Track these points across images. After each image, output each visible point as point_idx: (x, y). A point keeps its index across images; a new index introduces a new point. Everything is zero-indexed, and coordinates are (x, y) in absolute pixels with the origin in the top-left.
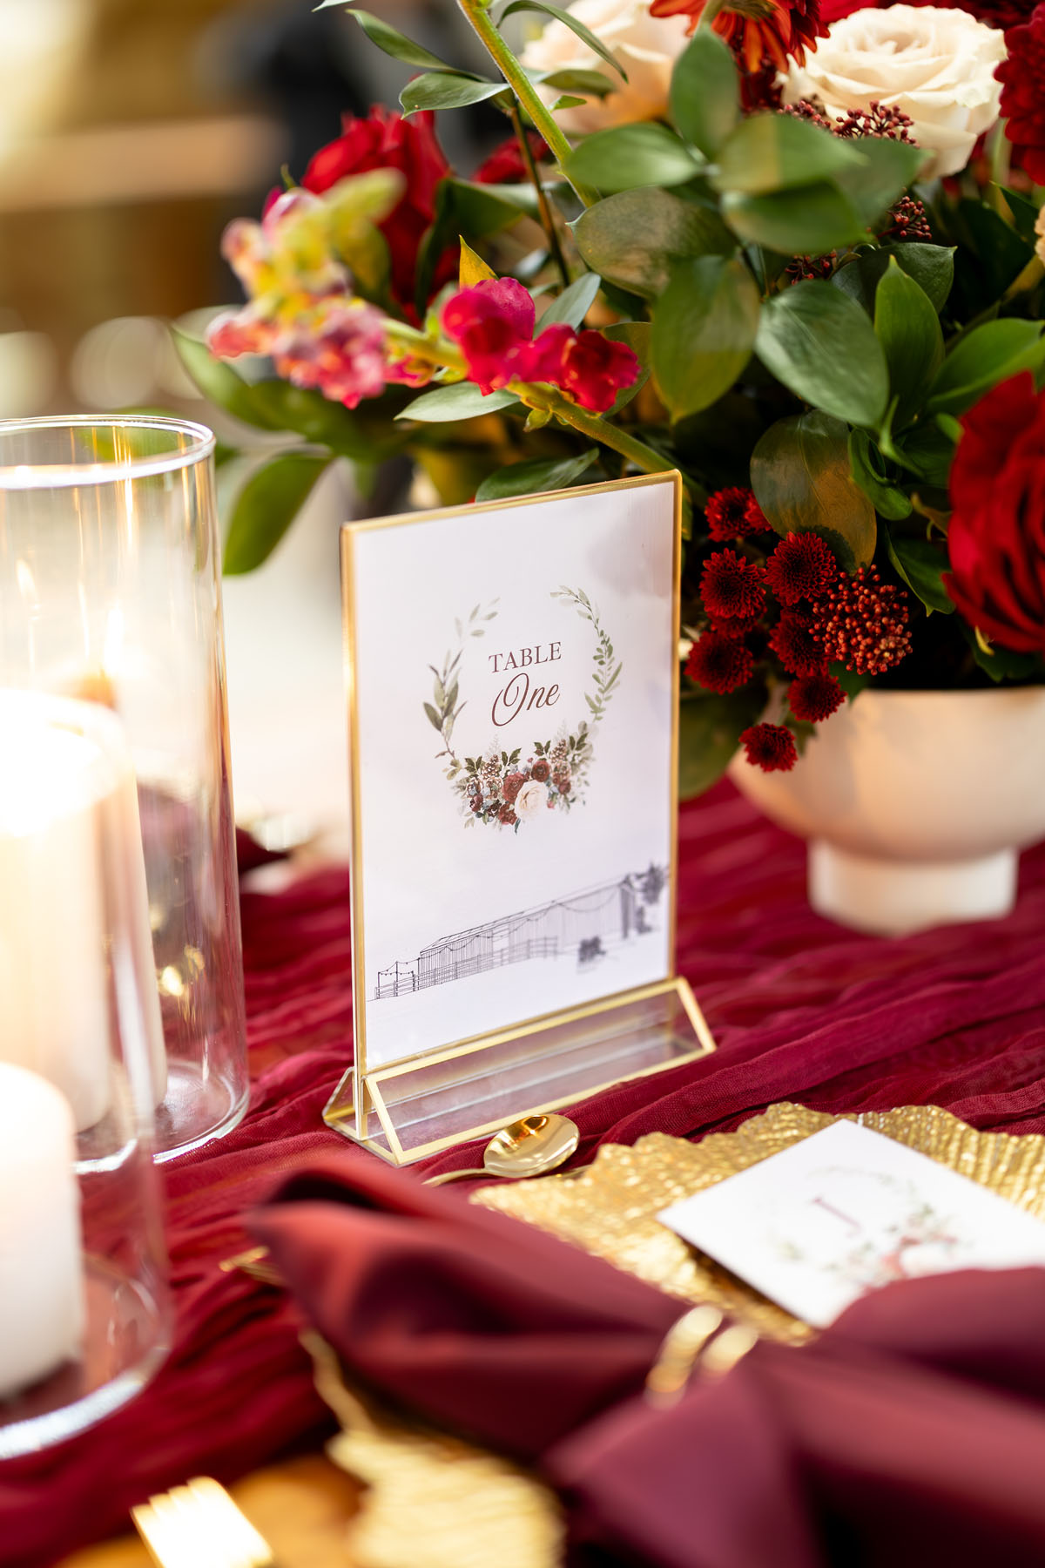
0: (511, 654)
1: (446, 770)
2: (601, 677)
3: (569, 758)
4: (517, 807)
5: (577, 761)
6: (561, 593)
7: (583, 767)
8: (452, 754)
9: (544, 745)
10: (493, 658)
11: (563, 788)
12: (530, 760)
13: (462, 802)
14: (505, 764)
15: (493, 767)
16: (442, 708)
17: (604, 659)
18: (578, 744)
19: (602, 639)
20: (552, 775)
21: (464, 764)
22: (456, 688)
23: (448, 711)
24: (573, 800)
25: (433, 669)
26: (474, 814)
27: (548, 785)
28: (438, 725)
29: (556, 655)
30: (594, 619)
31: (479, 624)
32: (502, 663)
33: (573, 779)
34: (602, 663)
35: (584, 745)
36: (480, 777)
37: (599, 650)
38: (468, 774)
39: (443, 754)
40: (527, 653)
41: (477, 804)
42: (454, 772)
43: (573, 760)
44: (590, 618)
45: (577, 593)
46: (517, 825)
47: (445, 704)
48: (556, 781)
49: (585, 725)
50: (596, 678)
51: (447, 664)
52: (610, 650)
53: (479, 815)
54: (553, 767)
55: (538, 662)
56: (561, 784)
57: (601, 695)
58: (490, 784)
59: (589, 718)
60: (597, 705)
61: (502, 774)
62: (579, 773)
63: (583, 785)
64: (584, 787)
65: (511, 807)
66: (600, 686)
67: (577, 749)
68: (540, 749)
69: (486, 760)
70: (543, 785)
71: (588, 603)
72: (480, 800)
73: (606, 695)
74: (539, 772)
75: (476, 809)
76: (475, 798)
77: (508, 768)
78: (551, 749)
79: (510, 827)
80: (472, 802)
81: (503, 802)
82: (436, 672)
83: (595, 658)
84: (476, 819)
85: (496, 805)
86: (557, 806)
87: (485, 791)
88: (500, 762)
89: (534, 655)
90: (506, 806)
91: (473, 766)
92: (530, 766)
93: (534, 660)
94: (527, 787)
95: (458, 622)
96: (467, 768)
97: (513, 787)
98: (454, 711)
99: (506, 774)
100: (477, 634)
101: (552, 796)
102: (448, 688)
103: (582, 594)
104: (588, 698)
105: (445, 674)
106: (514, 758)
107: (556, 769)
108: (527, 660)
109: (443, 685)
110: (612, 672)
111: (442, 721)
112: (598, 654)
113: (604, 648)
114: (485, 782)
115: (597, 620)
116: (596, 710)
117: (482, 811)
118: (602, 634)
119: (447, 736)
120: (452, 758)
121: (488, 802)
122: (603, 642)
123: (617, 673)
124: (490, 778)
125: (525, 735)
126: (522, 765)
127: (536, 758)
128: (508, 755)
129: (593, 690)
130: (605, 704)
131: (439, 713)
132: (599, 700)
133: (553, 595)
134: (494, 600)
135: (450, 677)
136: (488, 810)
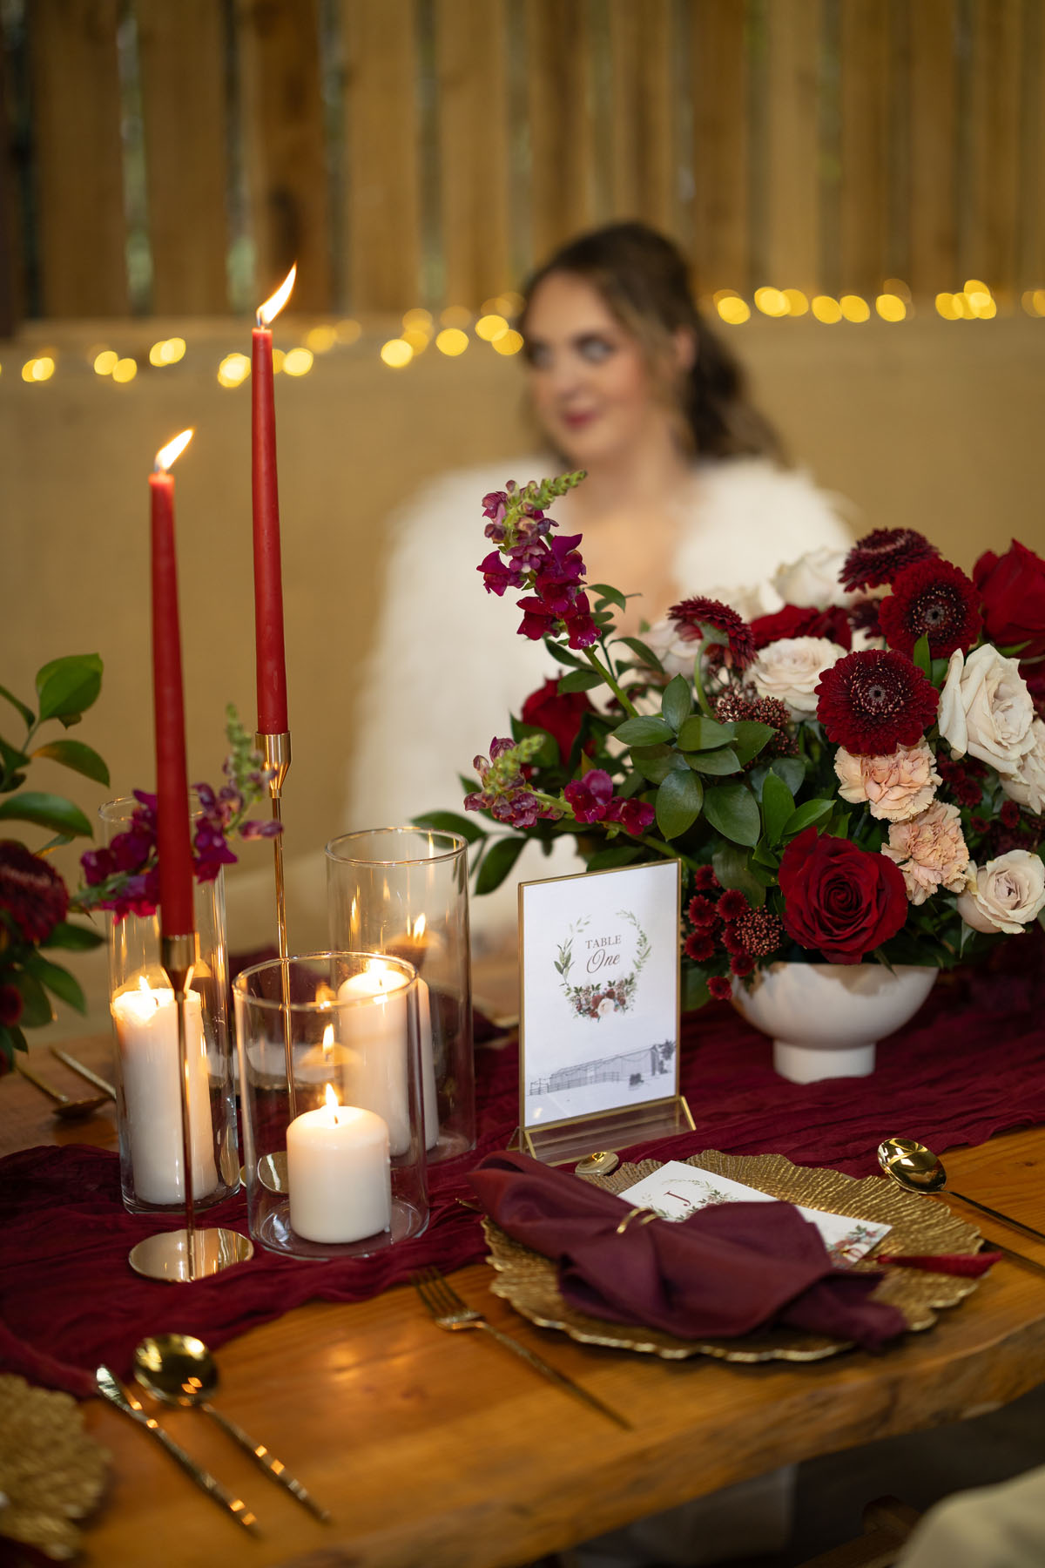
0: (596, 940)
1: (565, 992)
2: (641, 952)
3: (625, 989)
4: (599, 1010)
5: (629, 990)
6: (621, 913)
7: (632, 993)
8: (568, 985)
9: (612, 982)
10: (588, 942)
11: (622, 1003)
12: (606, 989)
13: (572, 1007)
14: (593, 990)
15: (587, 991)
16: (563, 964)
18: (630, 982)
19: (641, 934)
20: (616, 996)
21: (574, 990)
22: (570, 955)
23: (566, 965)
24: (627, 1008)
25: (559, 946)
26: (578, 1013)
27: (615, 1001)
28: (561, 972)
29: (619, 941)
30: (637, 925)
31: (581, 927)
32: (592, 944)
33: (627, 998)
34: (641, 945)
35: (633, 983)
36: (581, 996)
37: (640, 939)
38: (575, 994)
39: (564, 985)
40: (604, 940)
41: (579, 1008)
42: (568, 993)
43: (627, 990)
44: (635, 925)
45: (629, 913)
46: (599, 1019)
47: (565, 962)
48: (619, 999)
49: (633, 974)
50: (638, 952)
51: (566, 944)
52: (645, 939)
53: (581, 1013)
54: (617, 992)
55: (610, 944)
56: (621, 1001)
57: (641, 960)
58: (586, 999)
59: (635, 970)
60: (639, 965)
61: (592, 995)
62: (630, 996)
64: (632, 1002)
65: (596, 1010)
66: (641, 956)
67: (629, 985)
68: (610, 984)
69: (584, 988)
70: (611, 1001)
71: (634, 918)
72: (581, 1006)
73: (643, 960)
74: (610, 995)
75: (579, 1010)
76: (579, 1006)
77: (595, 992)
78: (616, 984)
79: (595, 1019)
80: (577, 1007)
81: (592, 1008)
82: (561, 948)
83: (638, 943)
84: (579, 1015)
85: (589, 1009)
86: (619, 1011)
87: (584, 1002)
88: (591, 989)
89: (607, 941)
90: (594, 1010)
91: (578, 991)
92: (606, 992)
93: (608, 944)
94: (604, 1001)
95: (571, 926)
96: (575, 992)
97: (597, 1001)
98: (569, 965)
99: (594, 995)
100: (580, 931)
101: (616, 1006)
102: (566, 955)
103: (632, 914)
104: (634, 961)
105: (565, 949)
106: (598, 988)
107: (619, 993)
108: (604, 944)
109: (564, 953)
110: (647, 948)
111: (563, 970)
112: (640, 941)
113: (642, 938)
114: (584, 998)
115: (639, 926)
116: (638, 967)
117: (582, 1011)
118: (641, 932)
119: (565, 977)
120: (567, 987)
121: (585, 1007)
122: (642, 936)
123: (648, 951)
124: (586, 996)
125: (603, 977)
126: (602, 991)
127: (609, 988)
128: (595, 986)
129: (637, 957)
130: (642, 965)
131: (562, 966)
132: (640, 963)
133: (618, 914)
134: (589, 916)
135: (567, 950)
136: (585, 1011)
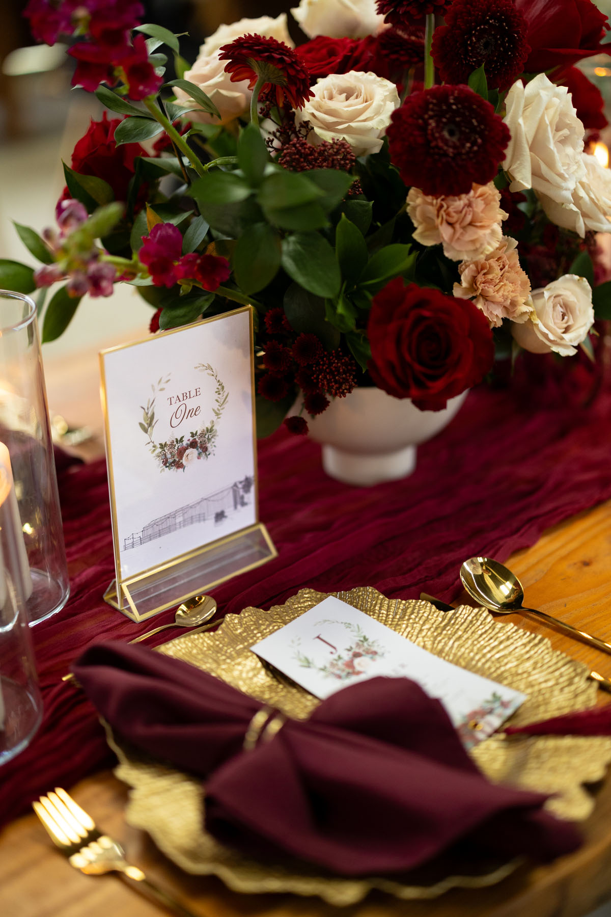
0: (178, 396)
1: (150, 450)
2: (219, 400)
3: (207, 436)
4: (184, 461)
5: (210, 437)
6: (199, 367)
7: (213, 440)
8: (153, 443)
9: (194, 433)
10: (169, 399)
11: (204, 450)
12: (189, 440)
13: (158, 463)
14: (177, 443)
15: (172, 445)
16: (147, 424)
17: (220, 392)
18: (210, 430)
19: (219, 383)
20: (199, 445)
21: (159, 446)
22: (153, 414)
23: (150, 425)
24: (209, 454)
25: (142, 407)
26: (164, 467)
27: (197, 450)
28: (146, 431)
29: (198, 394)
30: (215, 375)
31: (162, 385)
32: (173, 400)
33: (208, 445)
34: (219, 394)
35: (213, 430)
36: (166, 451)
37: (218, 388)
38: (160, 450)
39: (149, 443)
40: (185, 395)
41: (165, 463)
42: (154, 450)
43: (208, 437)
44: (213, 375)
45: (207, 365)
46: (184, 469)
47: (149, 422)
48: (201, 447)
49: (213, 421)
50: (217, 401)
51: (148, 405)
52: (223, 388)
53: (167, 467)
54: (199, 441)
55: (190, 398)
56: (203, 448)
57: (220, 408)
58: (171, 453)
59: (215, 418)
60: (218, 412)
61: (176, 448)
62: (211, 442)
63: (213, 447)
64: (214, 448)
65: (181, 461)
66: (219, 404)
67: (210, 432)
68: (193, 435)
69: (168, 443)
70: (195, 450)
71: (212, 369)
72: (167, 460)
73: (222, 407)
74: (193, 445)
75: (165, 464)
76: (164, 460)
77: (179, 445)
78: (198, 434)
79: (181, 470)
80: (163, 462)
81: (177, 460)
82: (144, 409)
83: (216, 392)
84: (165, 468)
85: (174, 462)
86: (202, 458)
87: (169, 456)
88: (175, 443)
89: (188, 395)
90: (179, 461)
91: (162, 446)
92: (189, 442)
93: (188, 397)
94: (188, 452)
95: (153, 386)
96: (160, 448)
97: (181, 452)
98: (153, 424)
99: (178, 448)
100: (162, 390)
101: (200, 454)
102: (149, 415)
103: (209, 365)
104: (213, 410)
105: (148, 409)
106: (181, 440)
107: (201, 442)
108: (185, 398)
109: (147, 414)
110: (224, 397)
111: (147, 430)
112: (217, 390)
113: (220, 387)
114: (168, 452)
115: (216, 376)
116: (217, 414)
117: (168, 465)
118: (219, 381)
119: (150, 436)
120: (153, 444)
121: (170, 460)
122: (219, 385)
123: (227, 396)
124: (171, 450)
125: (186, 430)
126: (185, 442)
127: (191, 439)
128: (179, 439)
129: (216, 406)
130: (221, 411)
131: (146, 425)
132: (219, 410)
133: (196, 368)
134: (170, 374)
135: (150, 410)
136: (171, 464)
